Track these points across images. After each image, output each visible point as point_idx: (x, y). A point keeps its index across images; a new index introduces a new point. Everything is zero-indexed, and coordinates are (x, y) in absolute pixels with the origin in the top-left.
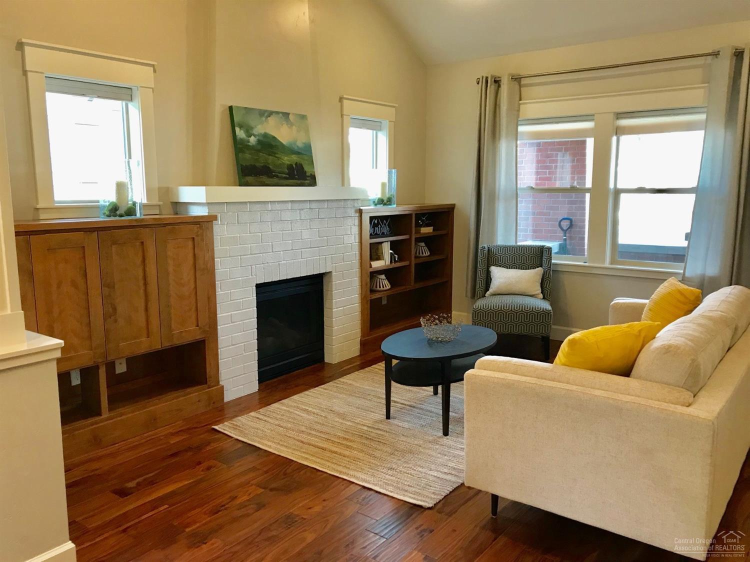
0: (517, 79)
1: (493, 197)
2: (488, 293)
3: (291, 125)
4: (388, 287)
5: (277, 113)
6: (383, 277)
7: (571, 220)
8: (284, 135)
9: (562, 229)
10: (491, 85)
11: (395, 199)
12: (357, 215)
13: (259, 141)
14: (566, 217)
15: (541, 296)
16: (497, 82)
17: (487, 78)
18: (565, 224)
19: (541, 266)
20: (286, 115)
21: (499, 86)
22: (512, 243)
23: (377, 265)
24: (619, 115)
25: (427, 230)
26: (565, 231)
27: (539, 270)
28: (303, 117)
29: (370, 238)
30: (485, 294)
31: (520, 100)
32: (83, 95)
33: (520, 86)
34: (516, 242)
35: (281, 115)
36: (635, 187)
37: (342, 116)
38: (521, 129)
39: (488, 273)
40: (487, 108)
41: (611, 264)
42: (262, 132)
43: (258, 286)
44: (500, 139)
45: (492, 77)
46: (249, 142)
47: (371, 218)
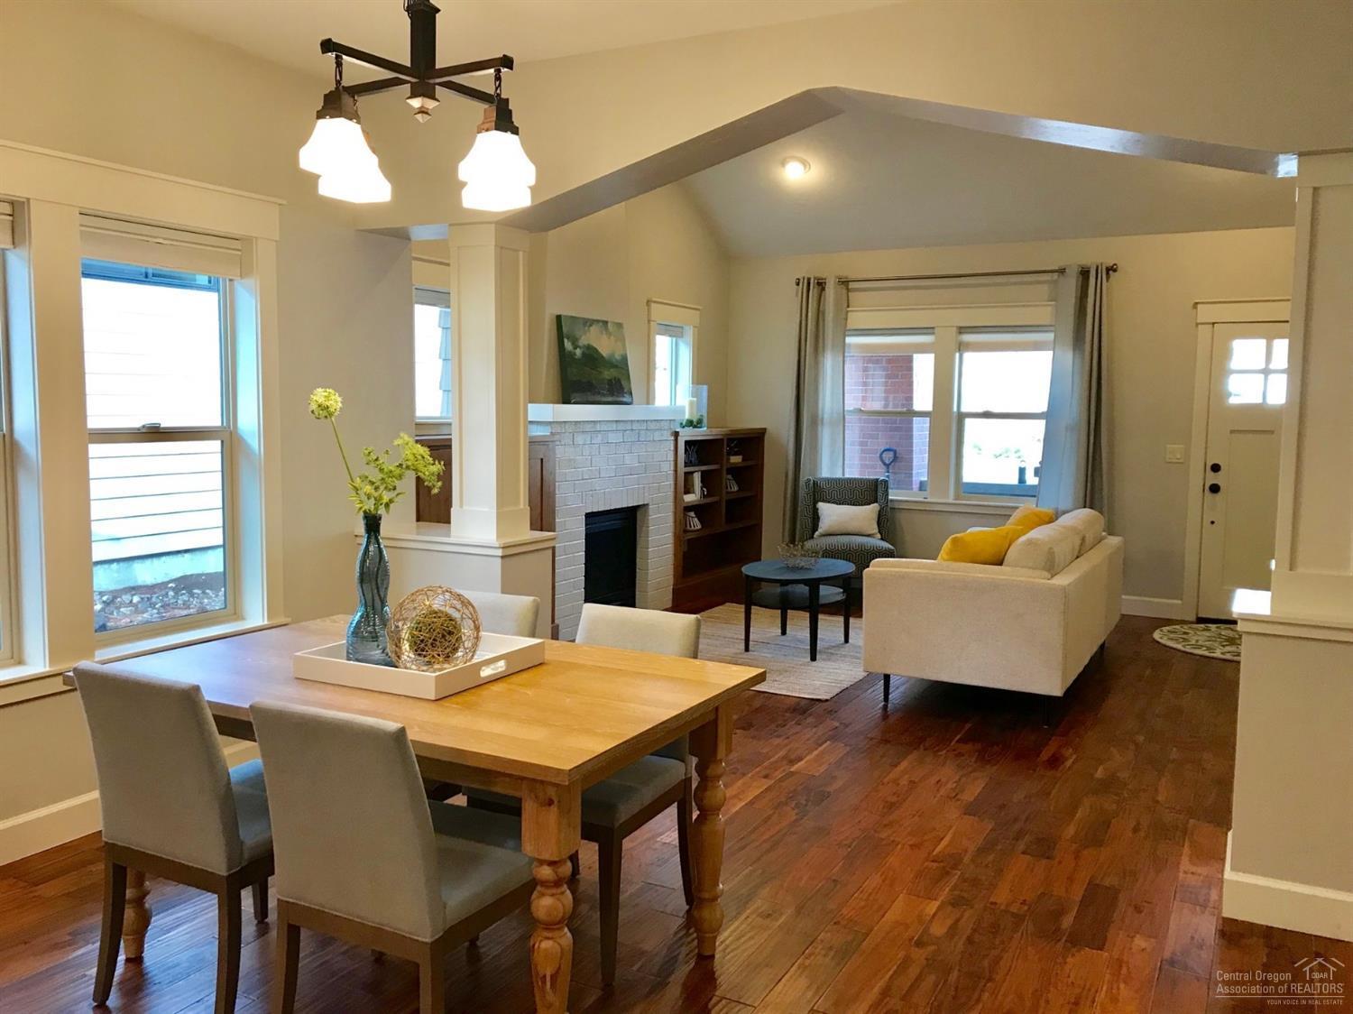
0: (844, 283)
1: (816, 421)
2: (817, 533)
3: (609, 334)
4: (699, 527)
5: (598, 321)
6: (692, 514)
7: (895, 452)
8: (605, 346)
9: (885, 464)
10: (814, 287)
11: (705, 421)
12: (673, 438)
13: (583, 354)
14: (888, 447)
15: (879, 536)
16: (821, 285)
17: (809, 280)
18: (888, 457)
19: (877, 502)
20: (605, 323)
21: (823, 289)
22: (839, 475)
23: (690, 498)
24: (962, 330)
25: (736, 459)
26: (887, 466)
27: (874, 507)
28: (620, 325)
29: (685, 466)
30: (813, 534)
31: (848, 306)
32: (434, 305)
33: (848, 290)
34: (843, 475)
35: (601, 324)
36: (980, 410)
37: (649, 321)
38: (849, 340)
39: (816, 511)
40: (810, 314)
41: (956, 499)
42: (586, 343)
43: (588, 516)
44: (824, 351)
45: (815, 278)
46: (575, 354)
47: (687, 443)
